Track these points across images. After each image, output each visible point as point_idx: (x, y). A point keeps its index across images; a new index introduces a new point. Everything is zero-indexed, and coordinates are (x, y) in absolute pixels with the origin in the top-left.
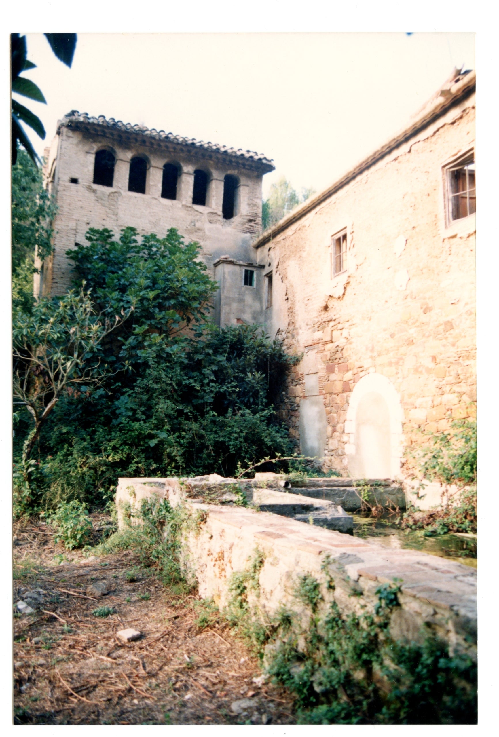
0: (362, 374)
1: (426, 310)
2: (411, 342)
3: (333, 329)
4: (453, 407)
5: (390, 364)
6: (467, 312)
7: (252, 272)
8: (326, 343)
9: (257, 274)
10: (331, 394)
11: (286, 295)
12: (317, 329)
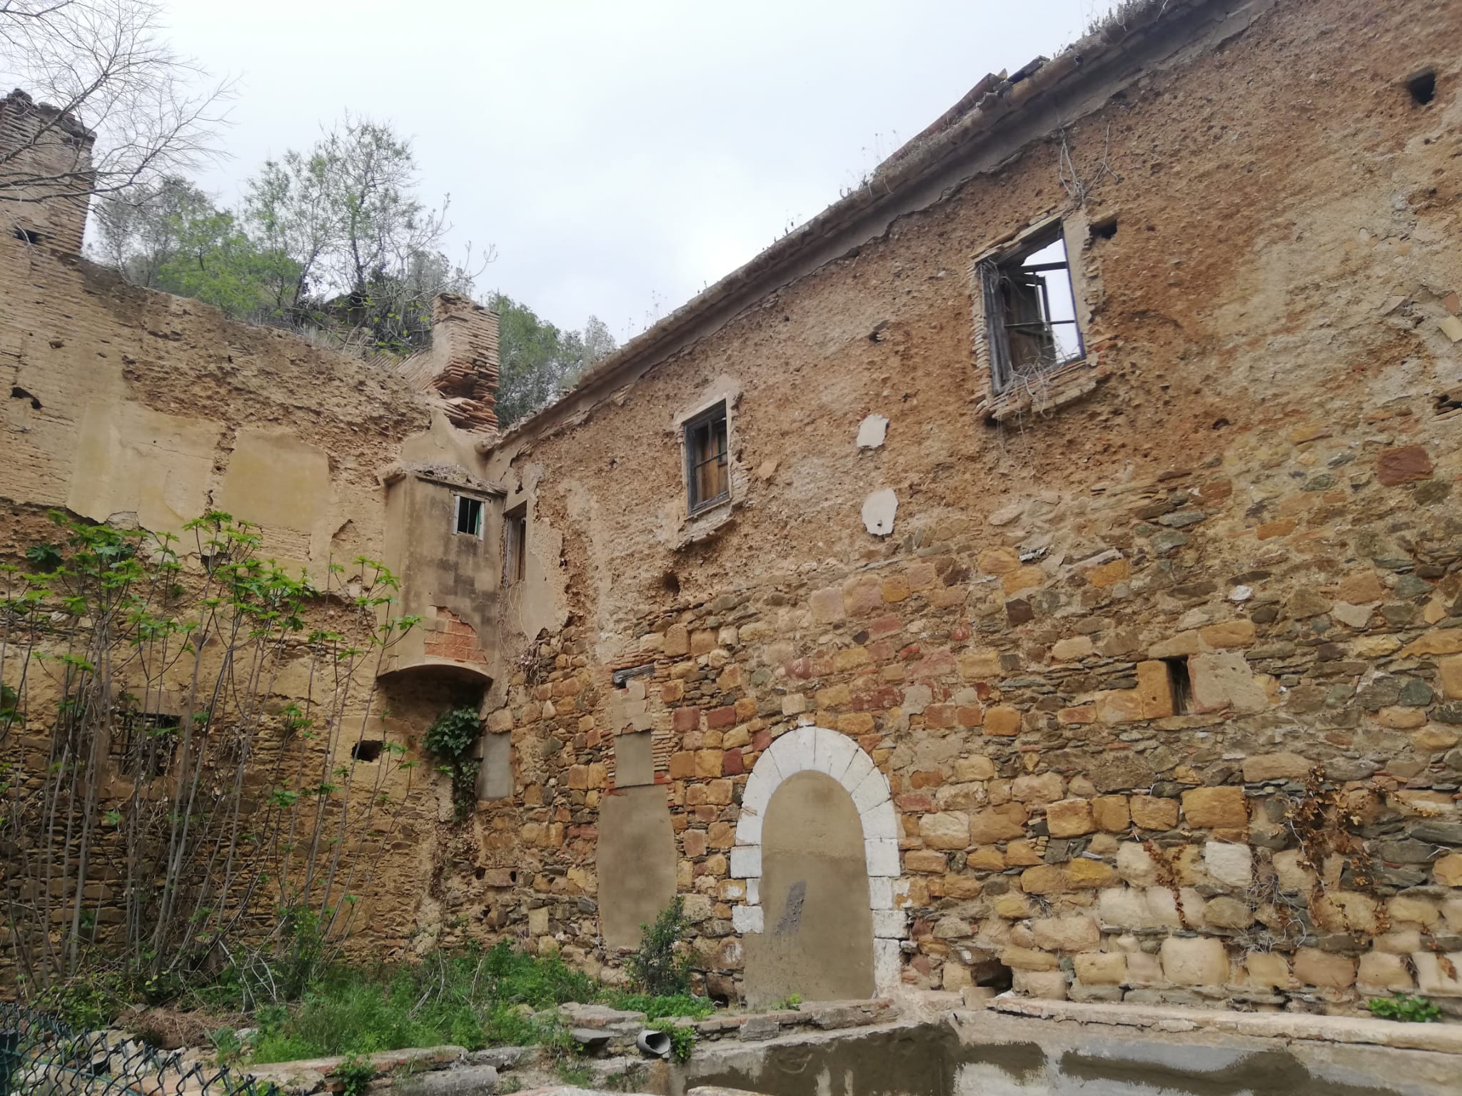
0: (776, 731)
1: (956, 576)
2: (911, 655)
3: (690, 627)
4: (1047, 807)
5: (858, 705)
6: (1072, 577)
7: (477, 505)
8: (673, 659)
9: (487, 510)
10: (688, 781)
11: (562, 554)
12: (647, 629)
